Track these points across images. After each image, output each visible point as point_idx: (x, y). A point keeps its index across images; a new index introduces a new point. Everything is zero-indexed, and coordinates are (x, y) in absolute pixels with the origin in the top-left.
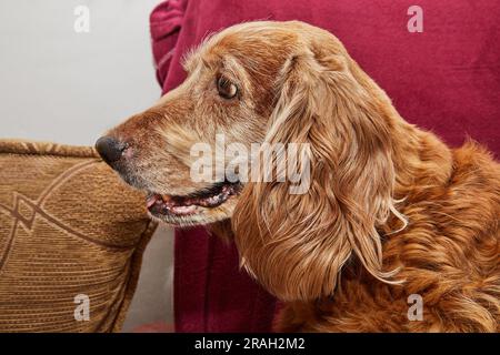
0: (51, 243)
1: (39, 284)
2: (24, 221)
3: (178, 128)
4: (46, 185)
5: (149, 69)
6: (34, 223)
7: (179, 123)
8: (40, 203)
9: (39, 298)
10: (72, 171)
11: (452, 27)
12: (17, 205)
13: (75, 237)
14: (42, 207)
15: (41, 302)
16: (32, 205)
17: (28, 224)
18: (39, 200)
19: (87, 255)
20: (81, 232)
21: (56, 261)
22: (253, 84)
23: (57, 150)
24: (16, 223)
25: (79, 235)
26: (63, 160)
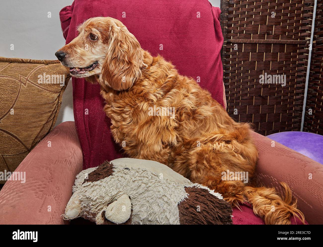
0: (33, 90)
1: (30, 103)
2: (23, 83)
3: (80, 48)
4: (29, 72)
5: (61, 33)
6: (27, 84)
7: (81, 47)
8: (28, 78)
9: (30, 107)
10: (37, 68)
11: (164, 19)
12: (20, 79)
13: (40, 88)
14: (28, 79)
15: (31, 108)
16: (25, 78)
17: (25, 84)
18: (27, 77)
19: (44, 94)
20: (42, 87)
21: (35, 96)
22: (102, 35)
23: (31, 61)
24: (21, 84)
25: (41, 88)
26: (34, 64)
